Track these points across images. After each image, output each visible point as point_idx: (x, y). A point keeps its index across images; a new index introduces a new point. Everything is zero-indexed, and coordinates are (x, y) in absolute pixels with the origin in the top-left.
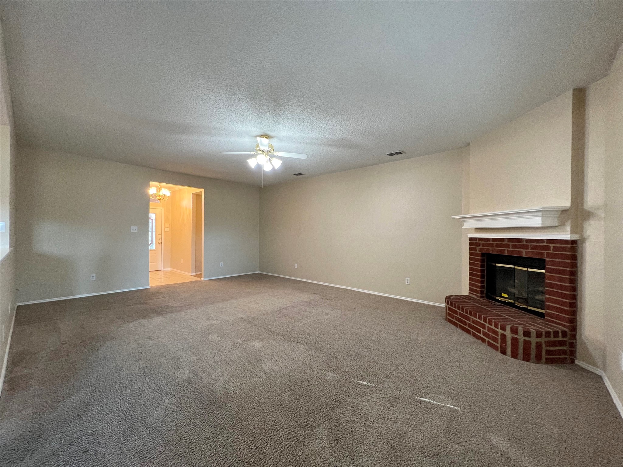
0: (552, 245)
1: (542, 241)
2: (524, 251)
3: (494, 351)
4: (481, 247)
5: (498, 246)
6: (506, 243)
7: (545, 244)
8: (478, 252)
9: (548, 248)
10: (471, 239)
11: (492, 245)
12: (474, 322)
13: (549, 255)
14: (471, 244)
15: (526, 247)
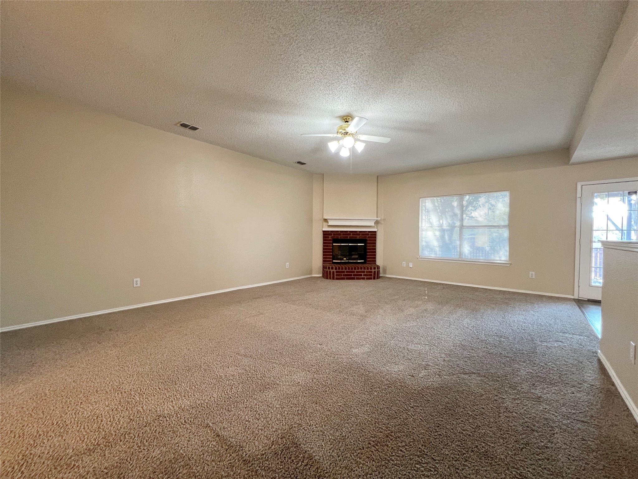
0: (370, 233)
1: (366, 232)
2: (358, 236)
3: (371, 280)
4: (333, 236)
5: (343, 234)
6: (348, 233)
7: (367, 233)
8: (330, 238)
9: (368, 234)
10: (324, 231)
11: (340, 234)
12: (357, 272)
13: (369, 237)
14: (324, 234)
15: (359, 235)
